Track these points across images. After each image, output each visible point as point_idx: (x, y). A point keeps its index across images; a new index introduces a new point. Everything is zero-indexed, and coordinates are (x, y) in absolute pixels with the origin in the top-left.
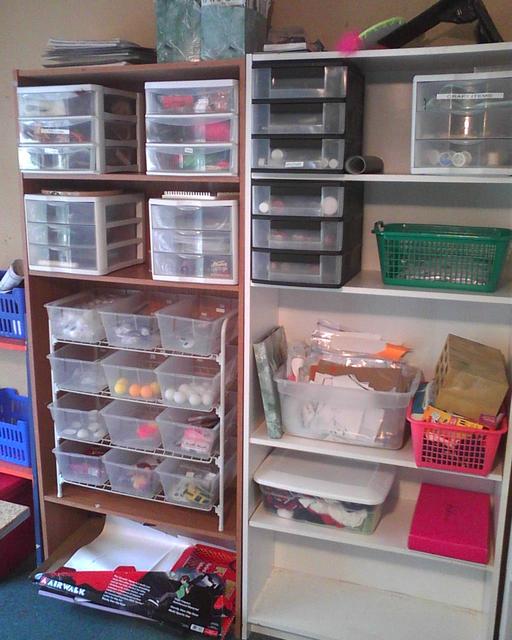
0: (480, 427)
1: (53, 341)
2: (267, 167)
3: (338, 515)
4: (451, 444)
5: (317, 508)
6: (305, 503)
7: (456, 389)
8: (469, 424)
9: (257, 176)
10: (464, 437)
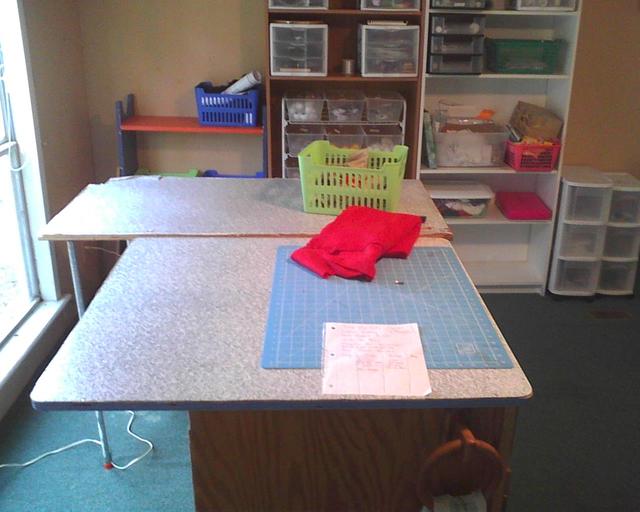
0: (551, 144)
1: (284, 123)
2: (442, 5)
3: (468, 209)
4: (536, 156)
5: (456, 207)
6: (449, 205)
7: (537, 126)
8: (546, 143)
9: (432, 11)
10: (543, 150)
